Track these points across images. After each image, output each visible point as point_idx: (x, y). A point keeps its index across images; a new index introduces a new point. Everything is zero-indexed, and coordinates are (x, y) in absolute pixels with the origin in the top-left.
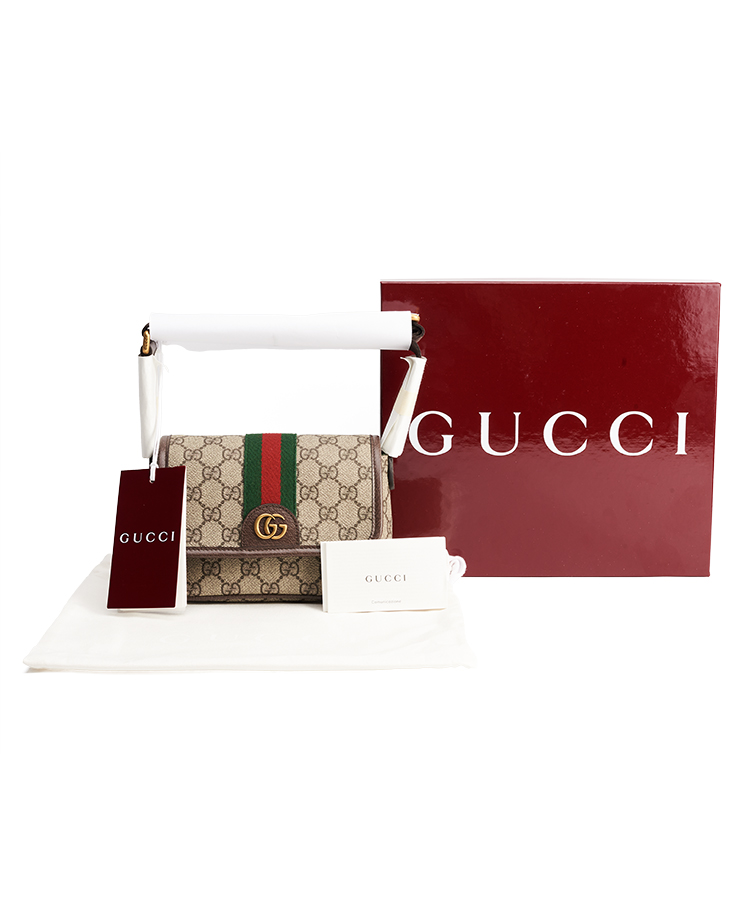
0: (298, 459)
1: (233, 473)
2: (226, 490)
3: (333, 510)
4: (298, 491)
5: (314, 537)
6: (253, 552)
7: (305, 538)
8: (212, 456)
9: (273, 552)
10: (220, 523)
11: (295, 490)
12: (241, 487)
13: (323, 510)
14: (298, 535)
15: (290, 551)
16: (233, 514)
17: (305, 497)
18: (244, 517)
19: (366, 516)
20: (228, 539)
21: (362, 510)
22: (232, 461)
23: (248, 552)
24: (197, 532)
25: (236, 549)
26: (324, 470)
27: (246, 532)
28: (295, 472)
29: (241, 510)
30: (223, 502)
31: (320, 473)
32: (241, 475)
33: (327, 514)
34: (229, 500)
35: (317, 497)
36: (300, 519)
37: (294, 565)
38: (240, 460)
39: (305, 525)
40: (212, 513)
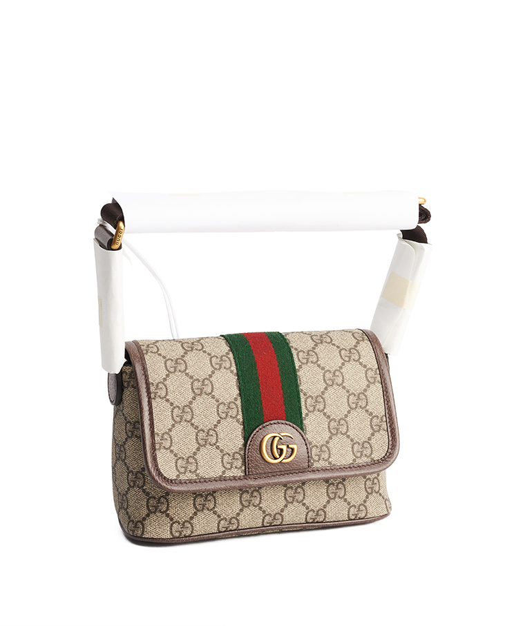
0: (297, 364)
1: (227, 385)
2: (221, 407)
3: (342, 422)
4: (303, 403)
5: (326, 456)
7: (316, 458)
8: (199, 365)
10: (218, 448)
11: (299, 402)
12: (239, 402)
13: (333, 423)
14: (309, 455)
16: (232, 435)
17: (311, 409)
18: (246, 439)
19: (380, 426)
20: (229, 466)
21: (375, 420)
22: (223, 370)
24: (191, 460)
25: (240, 478)
26: (328, 375)
27: (250, 457)
28: (296, 380)
29: (240, 430)
30: (219, 422)
31: (324, 380)
32: (235, 387)
33: (337, 427)
34: (225, 418)
35: (324, 408)
36: (309, 436)
37: (299, 490)
38: (232, 369)
39: (314, 443)
40: (207, 436)
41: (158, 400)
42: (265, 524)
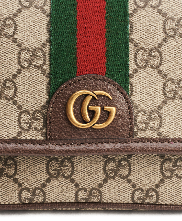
0: (131, 8)
1: (34, 29)
2: (24, 53)
5: (156, 124)
6: (64, 148)
7: (142, 126)
9: (94, 147)
10: (15, 103)
11: (126, 55)
12: (47, 49)
13: (169, 85)
14: (132, 121)
15: (119, 145)
16: (34, 89)
17: (142, 64)
18: (51, 94)
20: (26, 127)
22: (33, 9)
23: (58, 148)
25: (39, 142)
26: (170, 24)
27: (52, 117)
28: (126, 27)
29: (45, 83)
30: (19, 72)
31: (164, 29)
32: (45, 30)
33: (175, 90)
34: (28, 68)
35: (160, 64)
36: (135, 98)
37: (123, 163)
38: (45, 8)
39: (142, 106)
42: (79, 200)
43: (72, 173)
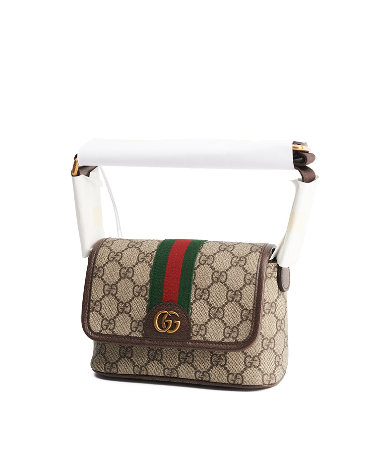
0: (197, 264)
1: (143, 275)
2: (136, 288)
3: (220, 310)
4: (193, 292)
5: (203, 333)
7: (195, 333)
8: (129, 258)
10: (130, 316)
11: (190, 292)
12: (148, 286)
13: (213, 310)
14: (190, 330)
16: (139, 308)
17: (198, 297)
18: (148, 311)
19: (247, 317)
20: (134, 329)
21: (244, 312)
22: (144, 263)
24: (112, 322)
25: (140, 339)
26: (216, 275)
27: (148, 325)
28: (191, 275)
29: (146, 306)
30: (133, 298)
31: (212, 277)
32: (149, 275)
33: (216, 313)
34: (138, 296)
35: (208, 298)
36: (193, 317)
37: (189, 355)
38: (151, 263)
39: (196, 322)
40: (124, 307)
41: (97, 278)
43: (161, 359)
